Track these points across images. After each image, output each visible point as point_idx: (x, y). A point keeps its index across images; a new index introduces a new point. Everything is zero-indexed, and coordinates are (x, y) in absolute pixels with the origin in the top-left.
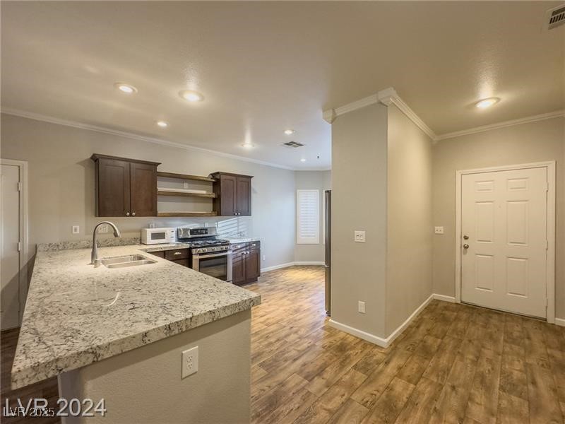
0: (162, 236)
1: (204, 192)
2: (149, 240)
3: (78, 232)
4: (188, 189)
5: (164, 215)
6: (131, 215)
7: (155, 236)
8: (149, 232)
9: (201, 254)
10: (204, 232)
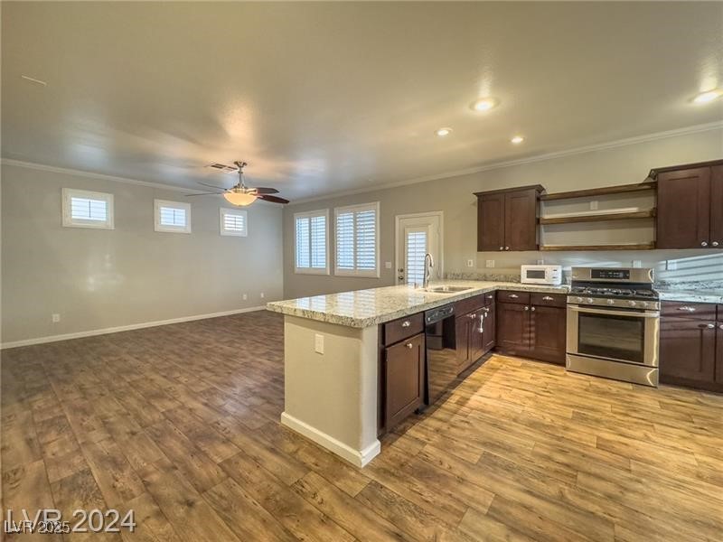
0: (540, 274)
1: (634, 210)
2: (524, 279)
3: (472, 265)
4: (599, 209)
5: (549, 250)
6: (504, 250)
7: (531, 274)
8: (524, 269)
9: (581, 305)
10: (621, 275)
